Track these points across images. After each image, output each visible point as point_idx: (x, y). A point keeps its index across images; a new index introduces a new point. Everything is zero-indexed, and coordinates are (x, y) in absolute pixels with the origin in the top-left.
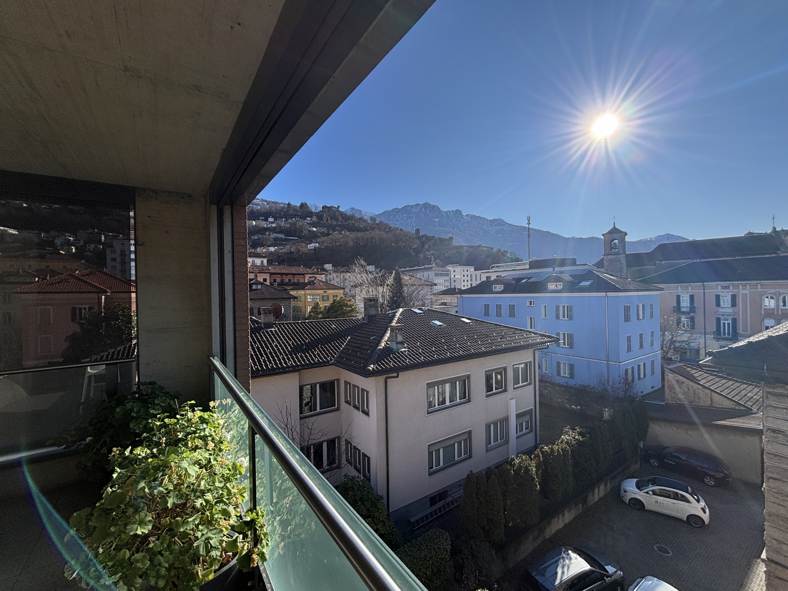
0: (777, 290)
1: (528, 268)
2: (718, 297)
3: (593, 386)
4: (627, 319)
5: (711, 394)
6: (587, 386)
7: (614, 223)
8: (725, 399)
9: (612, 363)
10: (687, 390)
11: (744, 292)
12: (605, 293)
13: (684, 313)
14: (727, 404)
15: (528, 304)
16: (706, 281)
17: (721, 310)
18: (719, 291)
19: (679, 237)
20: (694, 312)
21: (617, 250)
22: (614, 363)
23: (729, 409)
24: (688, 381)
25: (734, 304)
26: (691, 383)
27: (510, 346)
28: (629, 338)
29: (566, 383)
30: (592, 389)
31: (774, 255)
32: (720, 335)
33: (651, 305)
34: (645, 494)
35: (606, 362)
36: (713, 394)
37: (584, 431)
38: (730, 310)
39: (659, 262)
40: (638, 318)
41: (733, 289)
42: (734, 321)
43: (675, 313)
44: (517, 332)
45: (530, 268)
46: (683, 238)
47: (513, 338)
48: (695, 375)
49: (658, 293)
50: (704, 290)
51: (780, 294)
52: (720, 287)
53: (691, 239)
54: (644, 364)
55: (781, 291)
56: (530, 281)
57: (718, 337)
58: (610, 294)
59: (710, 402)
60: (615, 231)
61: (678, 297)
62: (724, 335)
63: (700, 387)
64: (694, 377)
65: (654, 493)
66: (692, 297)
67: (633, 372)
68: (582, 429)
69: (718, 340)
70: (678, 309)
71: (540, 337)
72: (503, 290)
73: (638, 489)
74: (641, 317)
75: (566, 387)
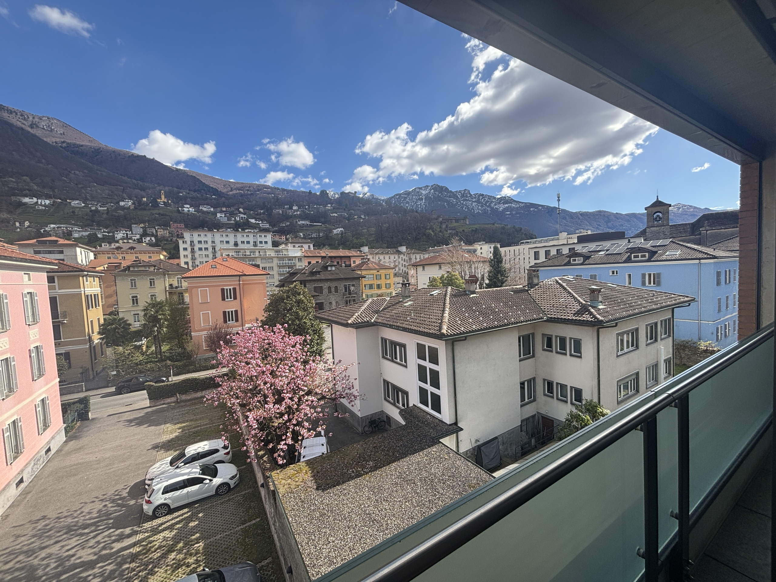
4: (718, 284)
9: (704, 322)
12: (698, 260)
15: (611, 274)
21: (660, 222)
28: (719, 301)
33: (735, 270)
35: (698, 322)
40: (726, 283)
54: (729, 323)
56: (608, 252)
58: (703, 261)
60: (658, 204)
67: (721, 331)
72: (583, 262)
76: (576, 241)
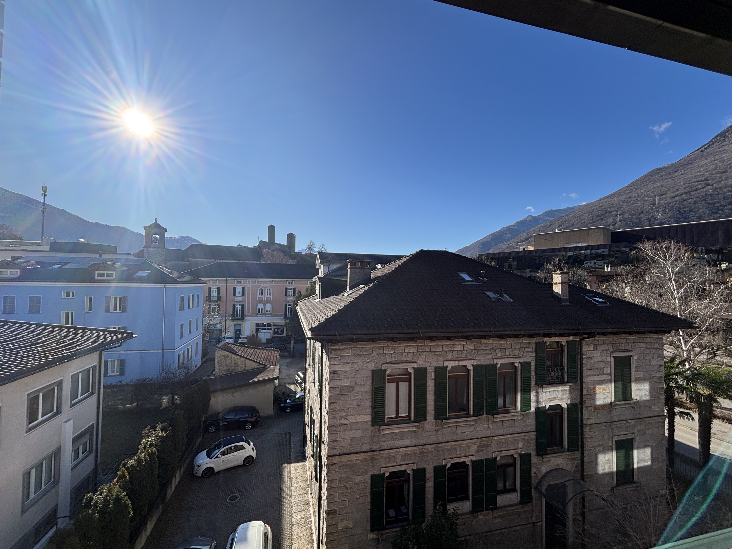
0: (265, 285)
1: (48, 250)
2: (234, 289)
3: (152, 378)
4: (182, 309)
5: (245, 361)
6: (146, 379)
7: (156, 218)
8: (253, 362)
9: (167, 351)
10: (230, 362)
11: (249, 285)
12: (163, 284)
13: (214, 301)
14: (254, 365)
15: (64, 296)
16: (228, 277)
17: (236, 299)
18: (235, 284)
19: (196, 240)
20: (220, 300)
21: (157, 244)
22: (170, 351)
23: (255, 369)
24: (231, 354)
25: (243, 294)
26: (233, 356)
27: (74, 350)
28: (182, 325)
29: (120, 382)
30: (151, 380)
31: (258, 262)
32: (234, 317)
33: (198, 295)
34: (216, 459)
35: (162, 351)
36: (247, 360)
37: (166, 425)
38: (241, 298)
39: (192, 259)
40: (189, 308)
41: (243, 283)
42: (243, 306)
43: (207, 302)
44: (77, 332)
45: (51, 250)
46: (198, 242)
47: (76, 340)
48: (235, 349)
49: (202, 285)
50: (227, 283)
51: (266, 287)
52: (236, 282)
53: (203, 243)
54: (192, 347)
55: (267, 286)
56: (66, 267)
57: (234, 318)
58: (168, 285)
59: (244, 367)
60: (157, 226)
61: (210, 288)
62: (237, 316)
63: (239, 357)
64: (234, 351)
65: (223, 454)
66: (219, 289)
67: (184, 357)
68: (163, 424)
69: (233, 320)
70: (208, 298)
71: (110, 335)
72: (20, 276)
73: (210, 458)
74: (191, 307)
75: (120, 386)
76: (48, 248)
